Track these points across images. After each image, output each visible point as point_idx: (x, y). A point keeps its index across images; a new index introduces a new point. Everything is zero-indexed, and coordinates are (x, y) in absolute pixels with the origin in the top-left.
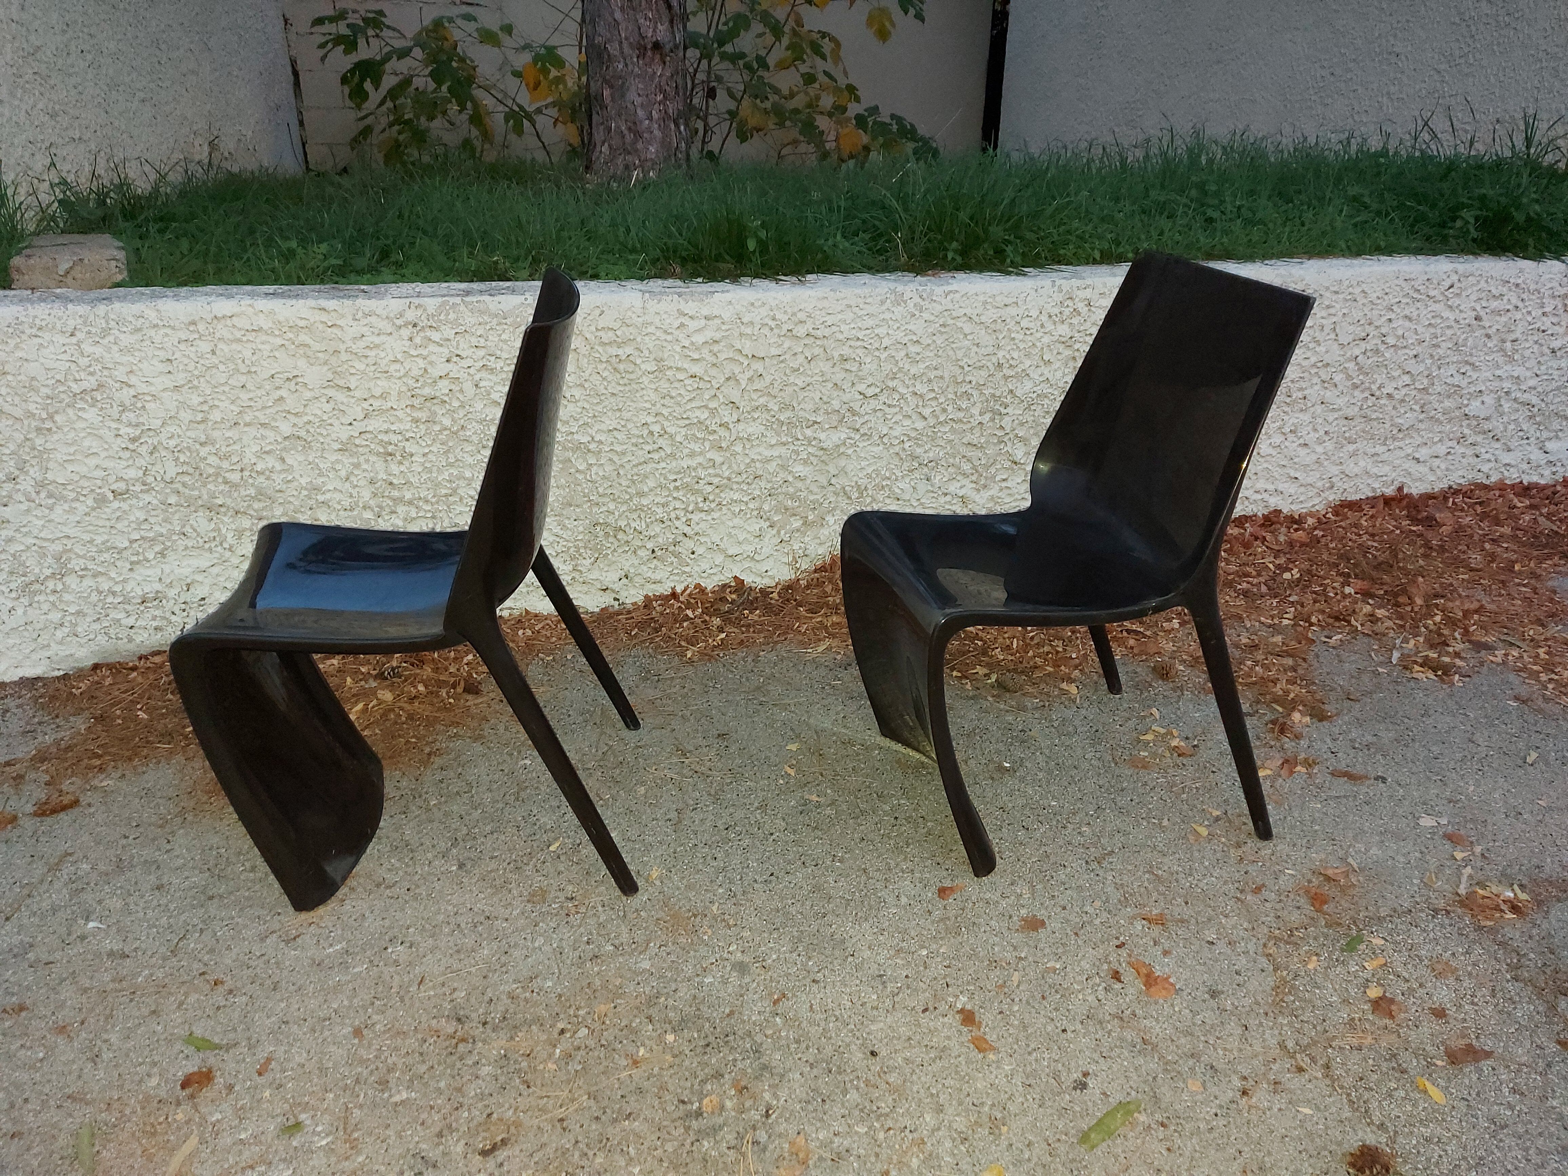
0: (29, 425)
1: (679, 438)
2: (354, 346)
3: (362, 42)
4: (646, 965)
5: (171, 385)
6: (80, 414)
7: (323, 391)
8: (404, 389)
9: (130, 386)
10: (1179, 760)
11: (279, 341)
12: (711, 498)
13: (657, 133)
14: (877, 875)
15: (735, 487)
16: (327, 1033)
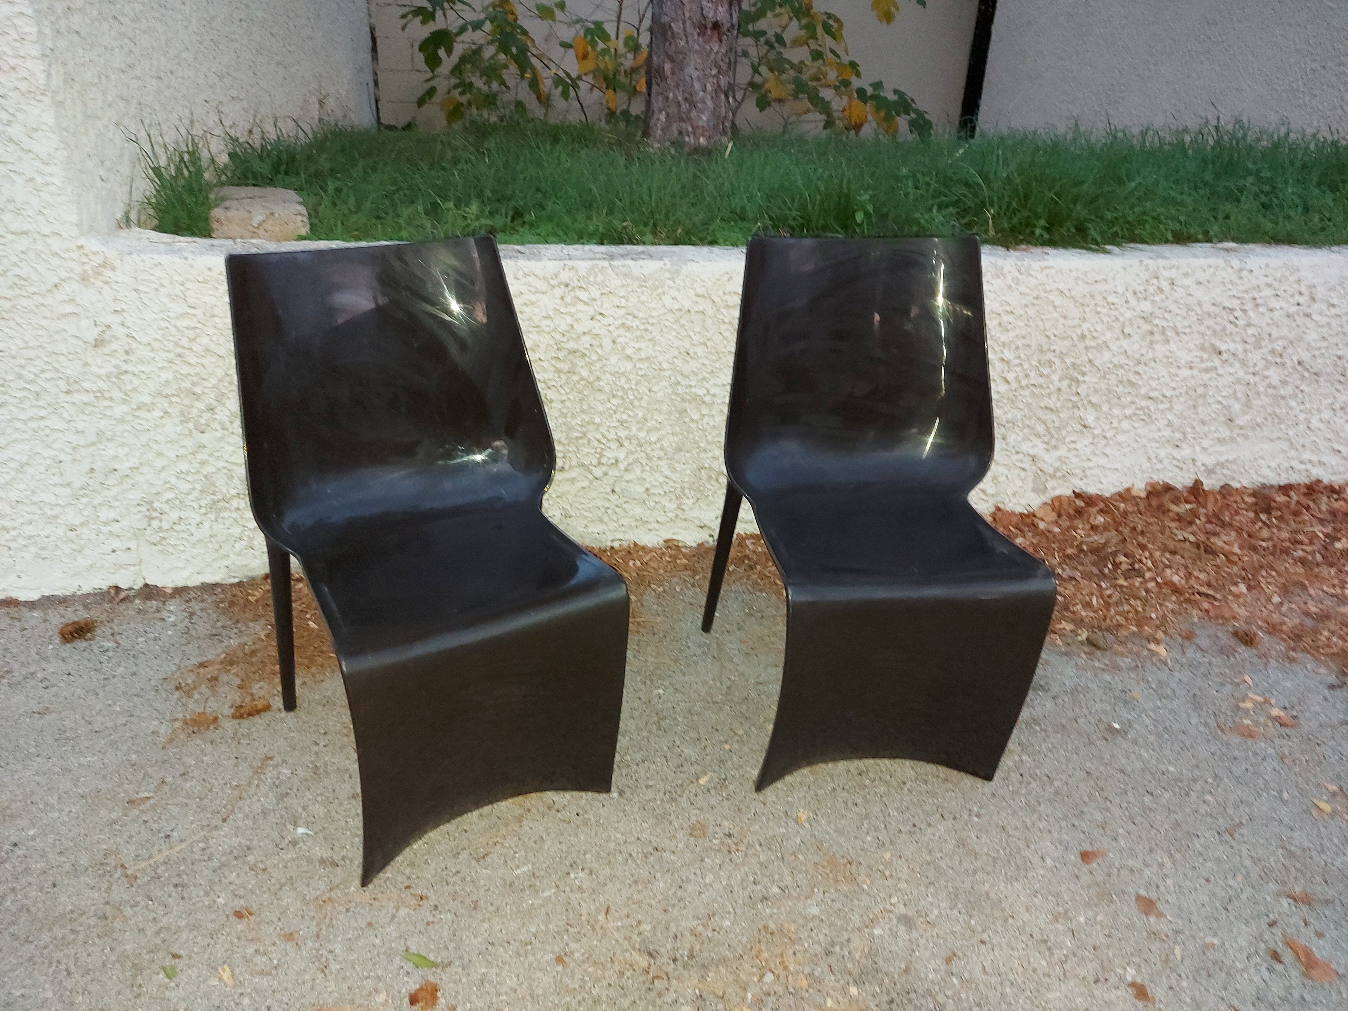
3: (439, 14)
4: (815, 911)
8: (552, 342)
10: (1283, 731)
13: (709, 103)
14: (1017, 834)
16: (531, 958)
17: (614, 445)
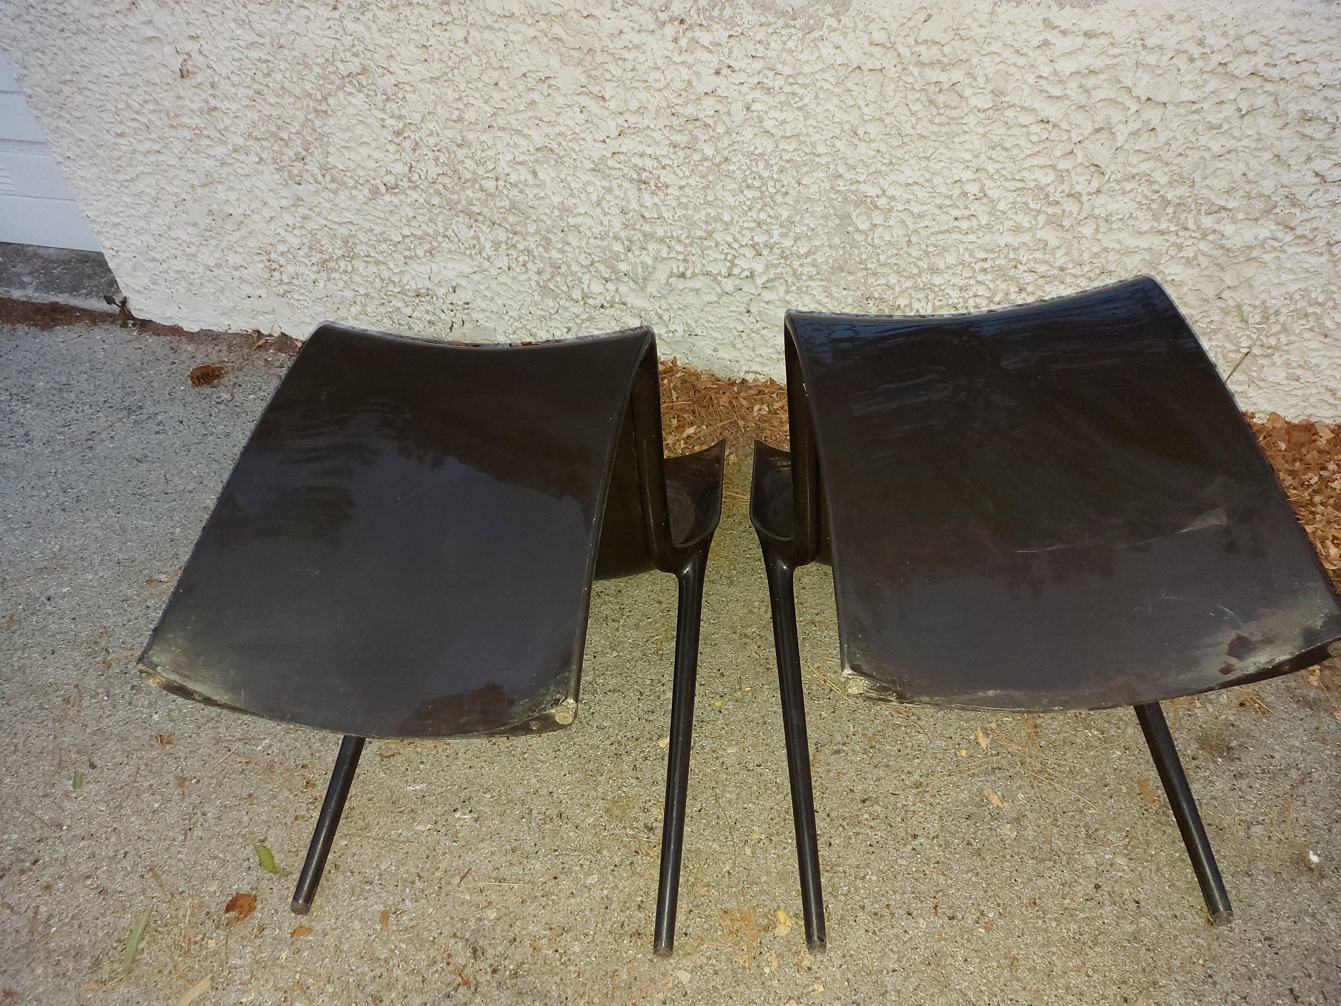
0: (308, 105)
1: (1002, 206)
2: (610, 45)
5: (428, 75)
6: (349, 98)
7: (575, 99)
9: (391, 73)
11: (532, 32)
12: (1030, 289)
15: (1068, 280)
16: (361, 902)
17: (750, 253)
